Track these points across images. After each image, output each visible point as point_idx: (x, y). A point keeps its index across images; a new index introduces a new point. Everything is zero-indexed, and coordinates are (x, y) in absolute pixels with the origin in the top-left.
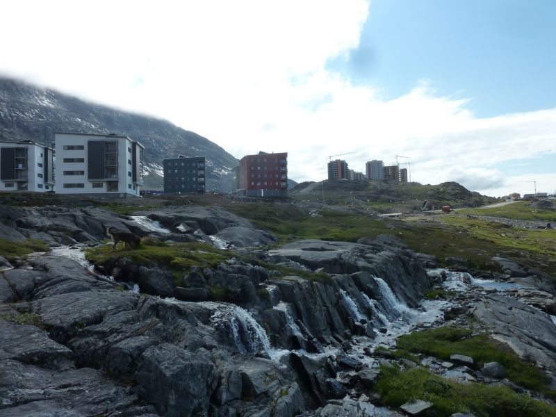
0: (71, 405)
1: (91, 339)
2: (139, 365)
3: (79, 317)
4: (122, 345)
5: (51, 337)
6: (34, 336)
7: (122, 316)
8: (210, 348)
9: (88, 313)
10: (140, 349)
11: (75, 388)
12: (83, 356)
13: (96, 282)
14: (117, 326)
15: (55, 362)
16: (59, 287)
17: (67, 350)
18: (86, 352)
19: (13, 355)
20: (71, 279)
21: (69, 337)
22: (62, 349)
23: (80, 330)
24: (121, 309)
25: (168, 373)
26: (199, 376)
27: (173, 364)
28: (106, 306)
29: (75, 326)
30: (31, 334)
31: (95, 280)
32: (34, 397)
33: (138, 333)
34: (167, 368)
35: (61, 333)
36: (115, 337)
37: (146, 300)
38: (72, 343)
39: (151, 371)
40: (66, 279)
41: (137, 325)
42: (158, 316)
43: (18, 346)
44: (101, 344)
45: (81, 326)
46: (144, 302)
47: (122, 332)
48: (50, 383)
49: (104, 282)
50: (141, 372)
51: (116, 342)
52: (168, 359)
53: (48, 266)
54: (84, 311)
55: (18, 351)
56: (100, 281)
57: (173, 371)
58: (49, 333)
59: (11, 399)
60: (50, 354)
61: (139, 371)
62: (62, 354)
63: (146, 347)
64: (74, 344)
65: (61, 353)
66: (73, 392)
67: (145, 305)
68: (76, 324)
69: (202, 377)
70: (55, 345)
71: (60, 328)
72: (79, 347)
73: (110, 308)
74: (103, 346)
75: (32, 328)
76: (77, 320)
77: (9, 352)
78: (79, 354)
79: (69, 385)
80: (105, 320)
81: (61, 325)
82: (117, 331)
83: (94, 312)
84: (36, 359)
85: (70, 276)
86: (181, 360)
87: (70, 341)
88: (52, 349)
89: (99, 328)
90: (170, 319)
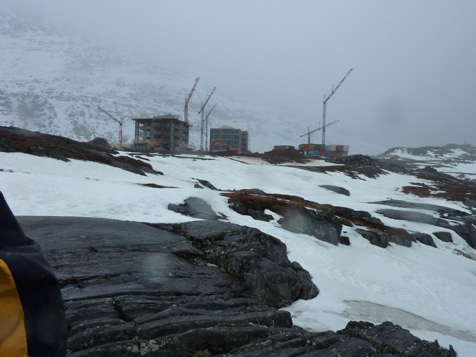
0: (205, 284)
4: (236, 254)
5: (193, 244)
6: (183, 242)
7: (237, 238)
11: (207, 276)
12: (211, 259)
14: (233, 243)
15: (195, 260)
18: (213, 257)
19: (173, 251)
21: (203, 246)
23: (210, 243)
26: (287, 284)
29: (207, 239)
30: (182, 240)
32: (185, 275)
33: (246, 249)
34: (264, 273)
35: (199, 243)
36: (232, 250)
38: (205, 250)
39: (254, 274)
41: (246, 245)
42: (260, 241)
43: (175, 246)
44: (223, 252)
45: (211, 240)
48: (193, 270)
50: (247, 273)
52: (266, 268)
55: (175, 249)
57: (269, 276)
58: (192, 242)
59: (173, 274)
60: (192, 254)
61: (246, 273)
62: (199, 255)
64: (206, 251)
66: (206, 277)
70: (196, 249)
72: (209, 253)
73: (228, 231)
74: (224, 254)
75: (183, 238)
76: (208, 236)
77: (170, 249)
79: (204, 274)
80: (225, 238)
81: (199, 238)
82: (234, 246)
83: (219, 232)
84: (185, 255)
90: (268, 246)
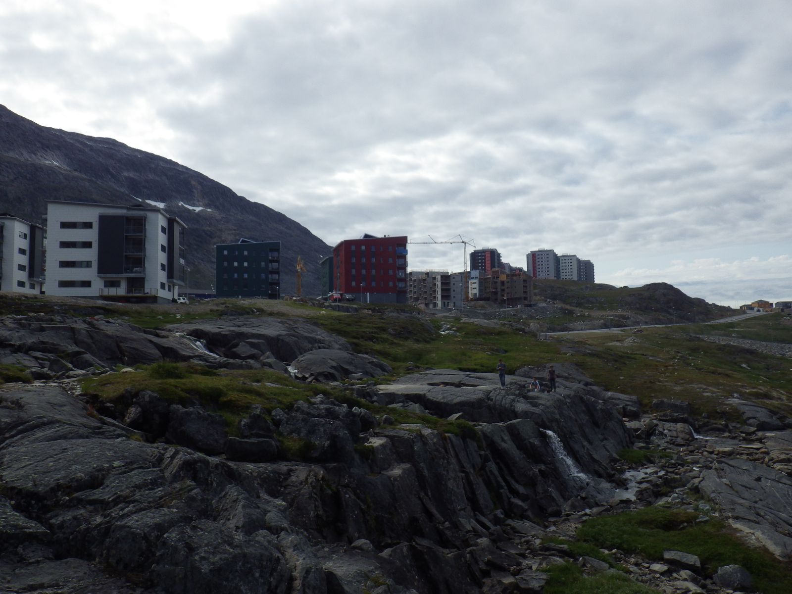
1: (81, 512)
2: (158, 554)
3: (64, 478)
8: (276, 531)
9: (79, 472)
10: (161, 528)
13: (100, 428)
16: (39, 434)
17: (42, 529)
20: (58, 421)
22: (33, 526)
24: (135, 466)
25: (205, 568)
27: (213, 553)
28: (110, 461)
31: (99, 425)
37: (176, 453)
40: (51, 423)
46: (173, 457)
47: (133, 502)
49: (112, 428)
51: (122, 517)
53: (22, 402)
54: (74, 467)
56: (105, 427)
63: (172, 524)
65: (30, 533)
67: (175, 461)
68: (59, 487)
69: (261, 576)
71: (31, 495)
78: (61, 535)
85: (58, 417)
86: (228, 548)
87: (49, 515)
88: (16, 527)
89: (98, 494)
